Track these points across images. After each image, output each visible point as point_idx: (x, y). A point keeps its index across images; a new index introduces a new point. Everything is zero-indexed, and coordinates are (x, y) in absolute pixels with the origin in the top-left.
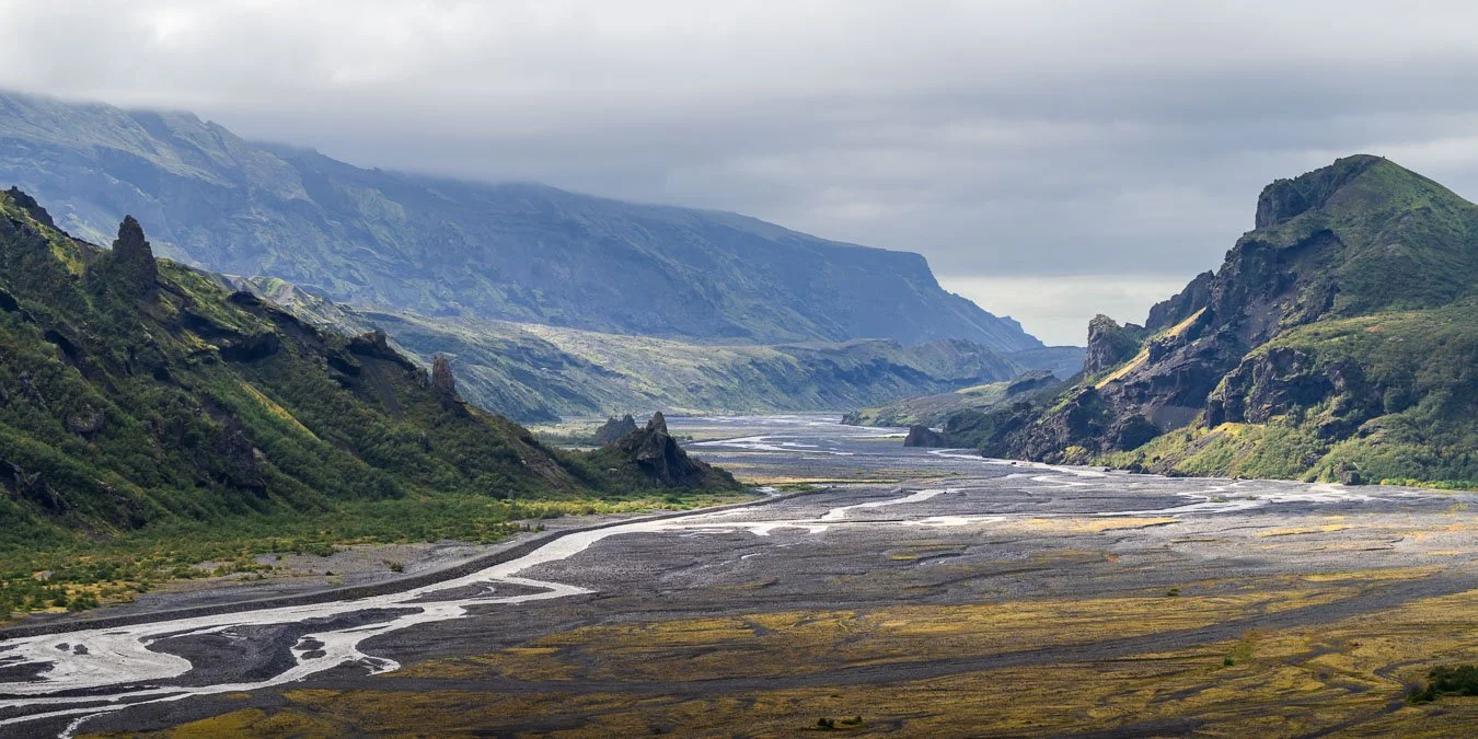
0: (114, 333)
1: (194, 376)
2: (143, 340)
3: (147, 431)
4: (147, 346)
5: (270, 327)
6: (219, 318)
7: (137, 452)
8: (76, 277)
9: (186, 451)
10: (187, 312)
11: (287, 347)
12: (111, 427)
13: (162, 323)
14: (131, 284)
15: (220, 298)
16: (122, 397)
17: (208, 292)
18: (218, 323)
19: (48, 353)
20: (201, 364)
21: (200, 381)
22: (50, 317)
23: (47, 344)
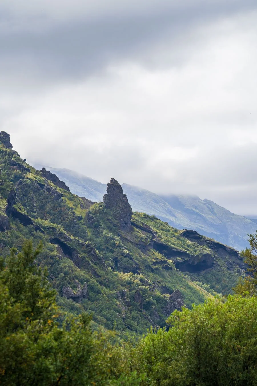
0: (104, 249)
1: (156, 276)
2: (122, 254)
3: (117, 297)
4: (125, 257)
5: (207, 251)
6: (174, 245)
7: (109, 309)
8: (80, 218)
9: (144, 312)
10: (154, 242)
11: (219, 263)
12: (92, 294)
13: (137, 245)
14: (115, 221)
15: (176, 234)
16: (101, 279)
17: (169, 231)
18: (173, 248)
19: (51, 250)
20: (161, 269)
21: (160, 279)
22: (54, 229)
23: (51, 245)
